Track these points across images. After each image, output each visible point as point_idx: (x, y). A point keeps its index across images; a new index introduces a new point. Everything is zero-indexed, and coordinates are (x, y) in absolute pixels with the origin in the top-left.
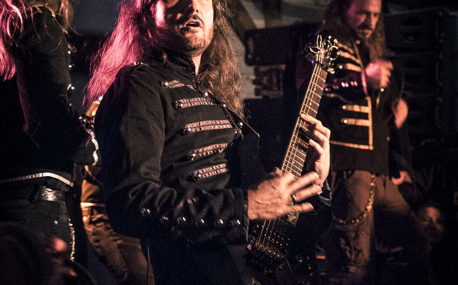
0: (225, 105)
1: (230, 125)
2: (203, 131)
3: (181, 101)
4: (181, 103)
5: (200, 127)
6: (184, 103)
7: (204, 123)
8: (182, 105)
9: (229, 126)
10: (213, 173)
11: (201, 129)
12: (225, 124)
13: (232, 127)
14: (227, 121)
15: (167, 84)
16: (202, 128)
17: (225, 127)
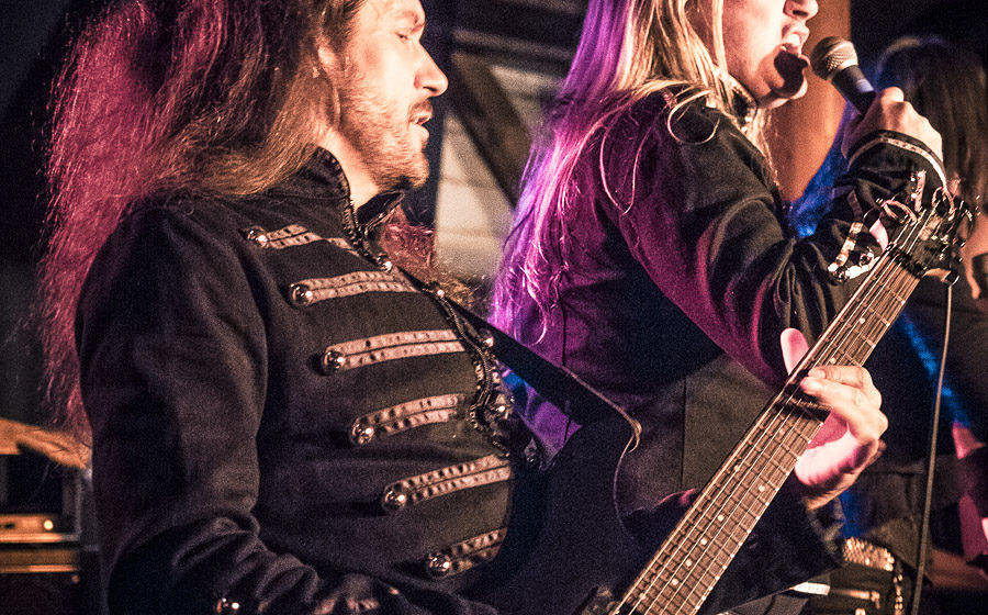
0: (440, 293)
1: (458, 344)
2: (379, 363)
3: (307, 282)
4: (308, 288)
5: (370, 351)
6: (317, 290)
7: (384, 340)
8: (309, 294)
9: (456, 347)
10: (443, 488)
11: (373, 358)
12: (444, 342)
13: (462, 349)
14: (447, 334)
15: (262, 239)
16: (378, 356)
17: (442, 348)
